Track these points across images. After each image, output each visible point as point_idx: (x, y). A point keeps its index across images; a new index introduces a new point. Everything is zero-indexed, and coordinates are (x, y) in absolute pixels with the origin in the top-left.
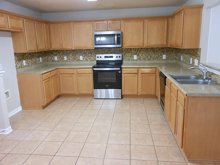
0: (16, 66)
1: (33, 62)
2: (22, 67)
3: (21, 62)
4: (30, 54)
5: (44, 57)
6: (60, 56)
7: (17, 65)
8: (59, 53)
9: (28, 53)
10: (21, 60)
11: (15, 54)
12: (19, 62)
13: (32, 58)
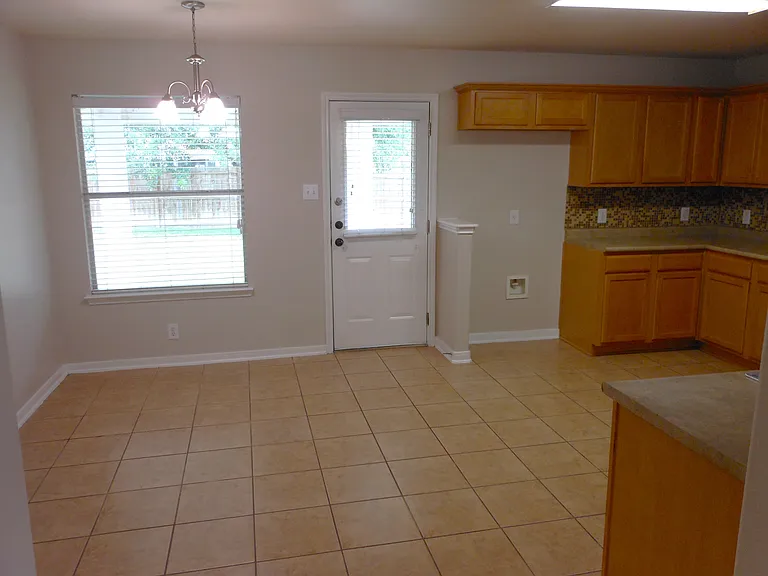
0: (568, 221)
1: (643, 219)
2: (587, 226)
3: (588, 212)
4: (636, 192)
5: (702, 208)
6: (759, 211)
7: (573, 218)
8: (761, 200)
9: (626, 188)
10: (592, 208)
11: (572, 189)
12: (581, 212)
13: (640, 204)
